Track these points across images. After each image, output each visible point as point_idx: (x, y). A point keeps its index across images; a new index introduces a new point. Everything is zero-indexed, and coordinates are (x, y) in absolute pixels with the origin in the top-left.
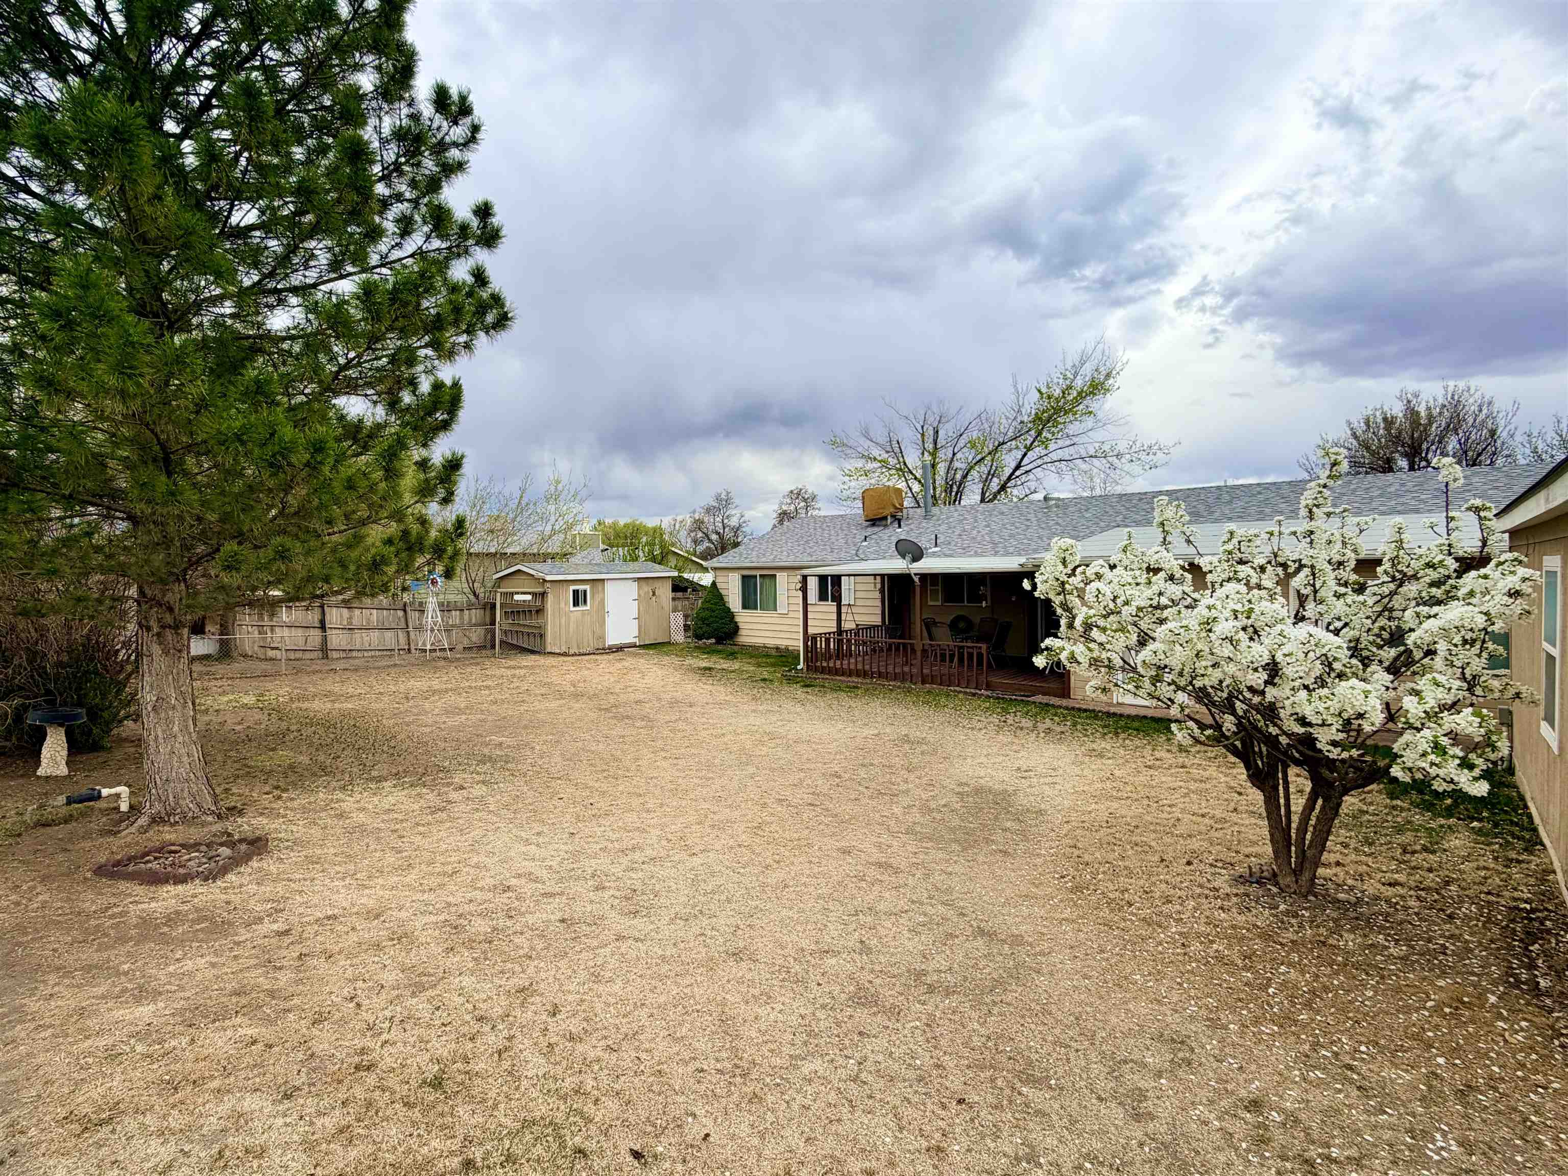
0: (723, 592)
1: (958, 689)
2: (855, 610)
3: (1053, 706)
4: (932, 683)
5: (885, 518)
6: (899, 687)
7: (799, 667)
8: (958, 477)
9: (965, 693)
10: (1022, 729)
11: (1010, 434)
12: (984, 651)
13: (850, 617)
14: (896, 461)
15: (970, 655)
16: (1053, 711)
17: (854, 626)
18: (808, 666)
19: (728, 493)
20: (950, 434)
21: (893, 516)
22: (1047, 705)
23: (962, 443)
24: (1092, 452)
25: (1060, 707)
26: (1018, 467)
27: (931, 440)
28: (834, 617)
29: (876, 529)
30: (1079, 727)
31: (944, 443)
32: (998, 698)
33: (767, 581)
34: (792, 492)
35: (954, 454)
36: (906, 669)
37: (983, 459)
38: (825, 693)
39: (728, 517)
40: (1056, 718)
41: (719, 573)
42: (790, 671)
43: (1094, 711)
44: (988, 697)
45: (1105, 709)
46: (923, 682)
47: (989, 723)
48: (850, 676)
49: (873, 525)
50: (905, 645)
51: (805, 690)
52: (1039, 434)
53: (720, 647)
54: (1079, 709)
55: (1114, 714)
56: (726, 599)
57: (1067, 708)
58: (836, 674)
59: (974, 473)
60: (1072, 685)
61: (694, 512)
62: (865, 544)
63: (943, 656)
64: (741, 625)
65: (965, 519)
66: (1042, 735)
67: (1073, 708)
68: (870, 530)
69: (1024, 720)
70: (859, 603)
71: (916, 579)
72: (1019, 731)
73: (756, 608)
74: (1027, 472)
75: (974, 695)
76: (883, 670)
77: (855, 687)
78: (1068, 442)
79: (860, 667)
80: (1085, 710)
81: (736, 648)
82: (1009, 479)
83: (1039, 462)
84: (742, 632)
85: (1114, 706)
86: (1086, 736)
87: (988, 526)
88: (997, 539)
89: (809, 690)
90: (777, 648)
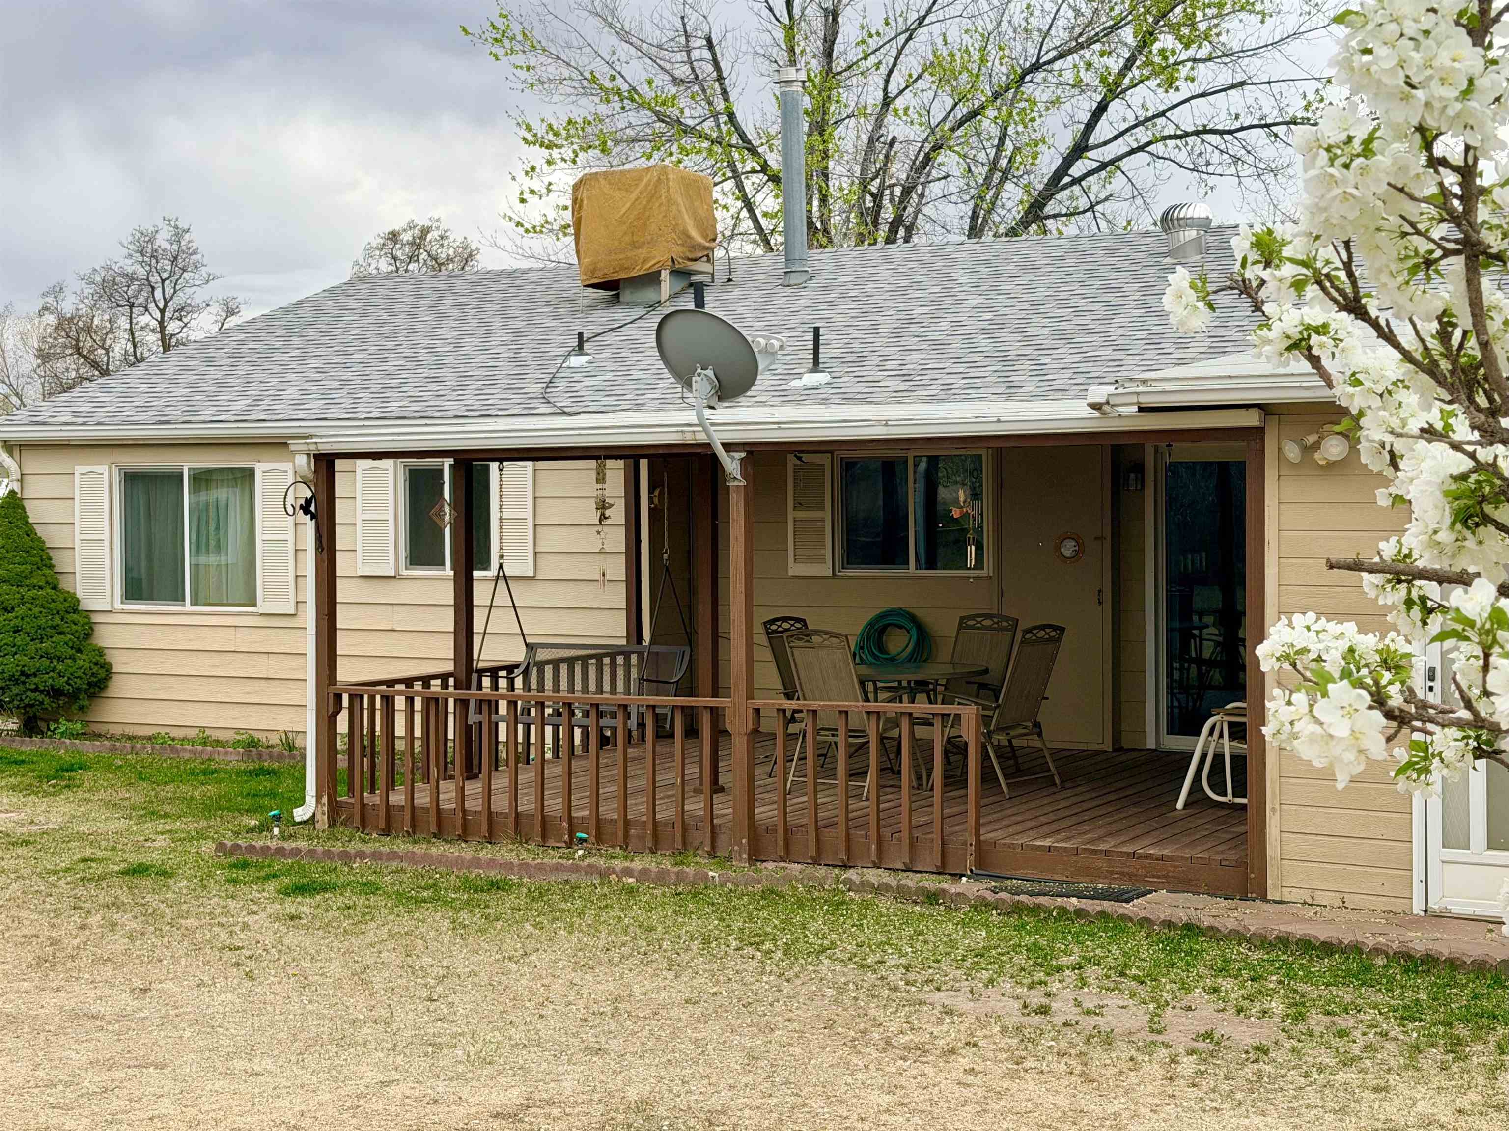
0: (52, 537)
1: (874, 876)
2: (523, 595)
3: (1212, 933)
4: (787, 857)
5: (652, 279)
6: (661, 878)
7: (301, 814)
8: (899, 170)
9: (901, 894)
10: (1108, 1040)
11: (1059, 36)
12: (969, 732)
13: (503, 621)
14: (701, 110)
15: (922, 749)
16: (1213, 953)
17: (518, 654)
18: (335, 811)
19: (179, 234)
20: (877, 24)
21: (679, 273)
22: (1191, 929)
23: (911, 64)
24: (1296, 109)
25: (1239, 936)
26: (1079, 149)
27: (816, 45)
28: (447, 621)
29: (620, 314)
30: (1316, 1020)
31: (854, 54)
32: (1018, 909)
33: (220, 494)
34: (394, 236)
35: (887, 101)
36: (695, 806)
37: (973, 114)
38: (368, 915)
39: (181, 312)
40: (1226, 984)
41: (35, 463)
42: (264, 828)
43: (1356, 948)
44: (981, 905)
45: (1393, 940)
46: (756, 856)
47: (982, 1022)
48: (491, 839)
49: (615, 300)
50: (690, 715)
51: (290, 906)
52: (1146, 40)
53: (30, 746)
54: (1306, 945)
55: (1430, 961)
56: (61, 562)
57: (1261, 942)
58: (439, 834)
59: (948, 161)
60: (1273, 850)
61: (57, 291)
62: (576, 361)
63: (825, 754)
64: (120, 663)
65: (918, 286)
66: (1188, 1065)
67: (1283, 941)
68: (602, 318)
69: (1113, 1000)
70: (550, 568)
71: (731, 464)
72: (1097, 1053)
73: (178, 597)
74: (1103, 166)
75: (932, 898)
76: (610, 811)
77: (495, 886)
78: (1225, 77)
79: (527, 804)
80: (1328, 948)
81: (88, 747)
82: (1055, 183)
83: (1142, 135)
84: (118, 687)
85: (1415, 922)
86: (1347, 1062)
87: (988, 307)
88: (1013, 345)
89: (305, 906)
90: (252, 744)
